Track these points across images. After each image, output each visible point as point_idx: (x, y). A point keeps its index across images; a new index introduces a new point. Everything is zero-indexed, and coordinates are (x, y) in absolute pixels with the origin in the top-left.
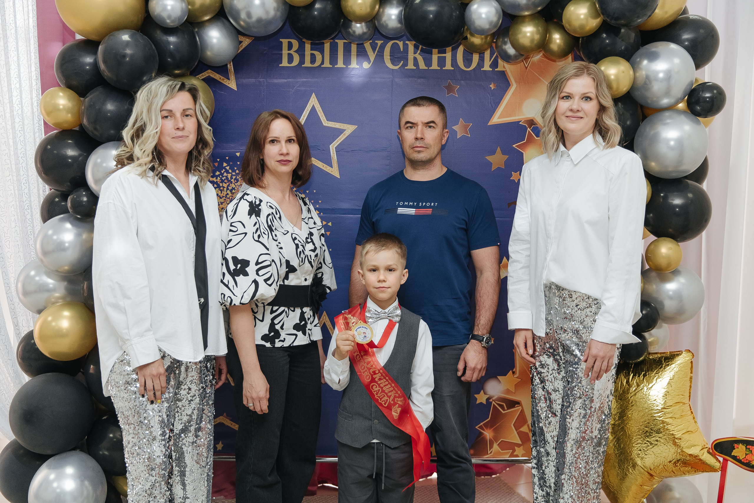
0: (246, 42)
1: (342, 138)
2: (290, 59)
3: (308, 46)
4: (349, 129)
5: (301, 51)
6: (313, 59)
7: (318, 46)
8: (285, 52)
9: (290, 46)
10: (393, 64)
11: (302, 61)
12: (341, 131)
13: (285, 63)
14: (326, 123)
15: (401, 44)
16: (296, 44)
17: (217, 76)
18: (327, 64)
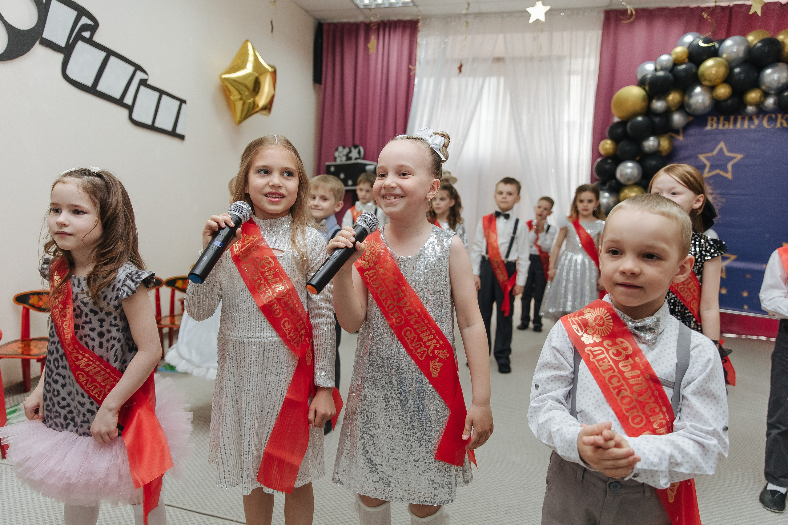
0: (691, 118)
1: (735, 161)
2: (712, 125)
3: (722, 118)
4: (739, 156)
5: (718, 122)
6: (724, 125)
7: (727, 120)
8: (709, 123)
9: (712, 120)
10: (768, 125)
11: (718, 126)
12: (734, 158)
13: (708, 128)
14: (727, 153)
15: (774, 116)
16: (715, 119)
17: (674, 135)
18: (731, 127)
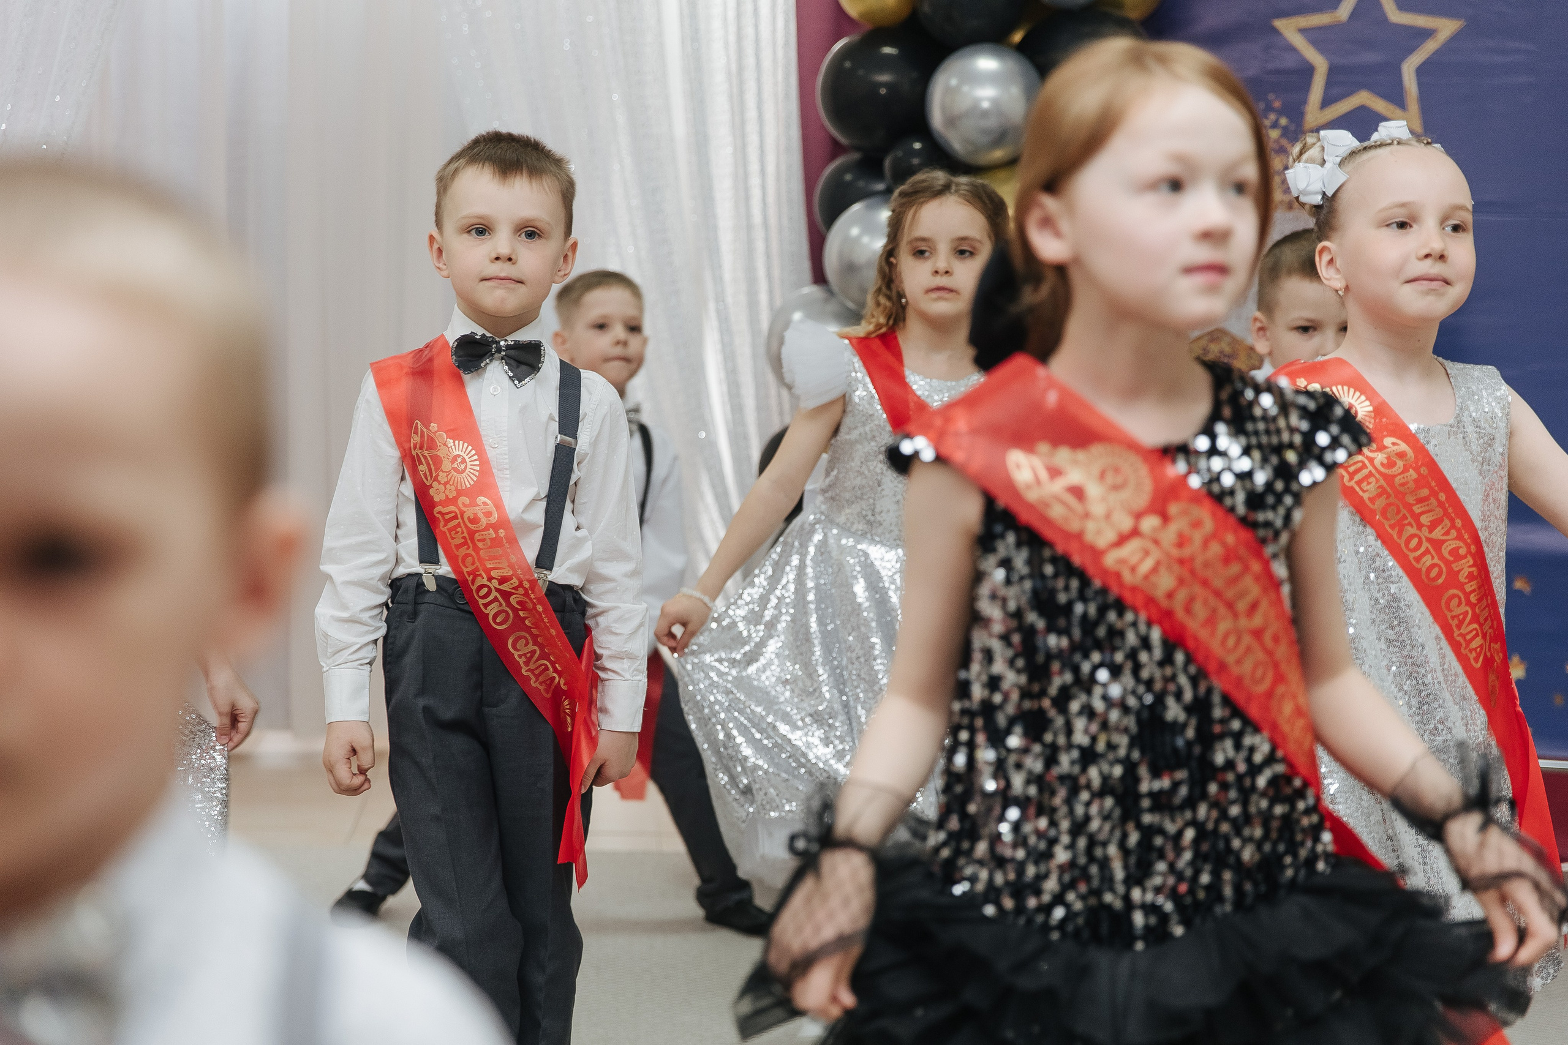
1: (1429, 48)
4: (1446, 28)
12: (1426, 34)
14: (1394, 16)
